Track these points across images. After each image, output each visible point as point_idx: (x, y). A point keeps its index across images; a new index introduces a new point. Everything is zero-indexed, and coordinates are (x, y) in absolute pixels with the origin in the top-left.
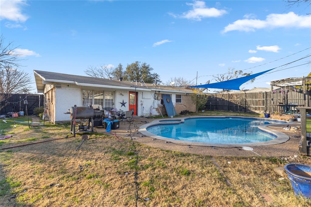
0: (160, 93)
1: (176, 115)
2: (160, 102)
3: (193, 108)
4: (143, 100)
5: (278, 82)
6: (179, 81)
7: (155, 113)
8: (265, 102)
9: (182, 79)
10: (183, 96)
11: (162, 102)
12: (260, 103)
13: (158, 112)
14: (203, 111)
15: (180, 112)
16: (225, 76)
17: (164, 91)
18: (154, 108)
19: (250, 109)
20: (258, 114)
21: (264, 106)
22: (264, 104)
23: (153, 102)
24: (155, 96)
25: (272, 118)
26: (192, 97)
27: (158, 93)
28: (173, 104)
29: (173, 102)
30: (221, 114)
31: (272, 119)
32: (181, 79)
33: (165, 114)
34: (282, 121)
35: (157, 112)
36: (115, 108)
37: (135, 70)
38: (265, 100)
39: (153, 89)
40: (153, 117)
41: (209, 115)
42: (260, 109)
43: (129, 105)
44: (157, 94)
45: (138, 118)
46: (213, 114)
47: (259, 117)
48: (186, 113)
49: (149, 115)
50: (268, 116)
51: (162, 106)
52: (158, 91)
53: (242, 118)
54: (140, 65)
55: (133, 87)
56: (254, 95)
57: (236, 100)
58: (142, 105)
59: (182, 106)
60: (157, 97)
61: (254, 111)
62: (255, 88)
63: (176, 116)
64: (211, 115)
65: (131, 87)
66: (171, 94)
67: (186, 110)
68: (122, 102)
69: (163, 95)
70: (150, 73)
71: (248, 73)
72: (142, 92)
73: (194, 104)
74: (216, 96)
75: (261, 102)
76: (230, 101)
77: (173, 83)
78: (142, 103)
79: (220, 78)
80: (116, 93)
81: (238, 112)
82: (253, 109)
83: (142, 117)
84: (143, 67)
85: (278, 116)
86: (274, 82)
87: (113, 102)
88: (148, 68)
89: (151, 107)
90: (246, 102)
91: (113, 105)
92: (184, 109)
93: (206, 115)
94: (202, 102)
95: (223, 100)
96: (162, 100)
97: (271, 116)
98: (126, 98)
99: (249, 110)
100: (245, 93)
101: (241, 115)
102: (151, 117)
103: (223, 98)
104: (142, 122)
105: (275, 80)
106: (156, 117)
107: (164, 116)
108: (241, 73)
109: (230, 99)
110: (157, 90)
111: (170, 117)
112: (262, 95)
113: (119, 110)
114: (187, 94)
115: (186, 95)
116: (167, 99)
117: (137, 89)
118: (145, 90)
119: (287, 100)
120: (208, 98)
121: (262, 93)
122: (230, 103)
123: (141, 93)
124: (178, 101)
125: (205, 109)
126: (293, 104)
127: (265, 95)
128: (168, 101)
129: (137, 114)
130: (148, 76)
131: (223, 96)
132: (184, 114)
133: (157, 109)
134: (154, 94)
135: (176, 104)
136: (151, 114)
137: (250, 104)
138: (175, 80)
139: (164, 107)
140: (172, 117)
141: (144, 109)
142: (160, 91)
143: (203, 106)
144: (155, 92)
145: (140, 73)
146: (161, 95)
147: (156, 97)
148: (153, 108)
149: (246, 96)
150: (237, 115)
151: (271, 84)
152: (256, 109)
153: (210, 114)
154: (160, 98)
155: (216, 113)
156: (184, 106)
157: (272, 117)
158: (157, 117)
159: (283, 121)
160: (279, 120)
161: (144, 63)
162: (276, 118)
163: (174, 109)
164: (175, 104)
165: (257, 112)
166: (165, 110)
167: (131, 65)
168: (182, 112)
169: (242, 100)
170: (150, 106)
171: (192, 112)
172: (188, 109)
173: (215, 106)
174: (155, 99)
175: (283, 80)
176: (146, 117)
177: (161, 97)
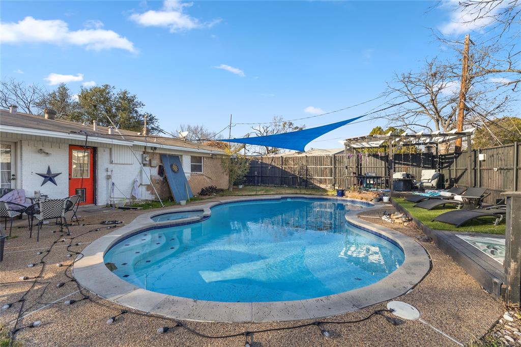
0: (157, 151)
1: (192, 197)
2: (155, 171)
3: (223, 182)
4: (110, 167)
5: (356, 140)
6: (195, 131)
7: (144, 195)
8: (333, 171)
9: (201, 129)
10: (205, 159)
11: (161, 171)
12: (326, 172)
13: (152, 194)
14: (241, 187)
15: (200, 191)
16: (270, 129)
17: (165, 147)
18: (141, 184)
19: (313, 182)
20: (325, 190)
21: (332, 177)
22: (332, 175)
23: (138, 170)
24: (144, 159)
25: (347, 197)
26: (223, 161)
27: (152, 151)
28: (186, 175)
29: (185, 171)
30: (272, 193)
31: (348, 199)
32: (199, 129)
33: (168, 198)
34: (361, 201)
35: (149, 192)
36: (19, 187)
37: (100, 101)
38: (333, 168)
39: (136, 143)
40: (140, 206)
41: (253, 195)
42: (326, 182)
43: (70, 179)
44: (148, 154)
45: (95, 211)
46: (260, 193)
47: (327, 195)
48: (212, 192)
49: (128, 201)
50: (342, 193)
51: (161, 179)
52: (152, 148)
53: (306, 198)
54: (115, 93)
55: (79, 133)
56: (318, 160)
57: (293, 168)
58: (108, 179)
59: (204, 179)
60: (150, 160)
61: (318, 185)
62: (312, 149)
63: (192, 200)
64: (256, 195)
65: (75, 133)
66: (181, 156)
67: (210, 185)
68: (45, 172)
69: (162, 156)
70: (136, 112)
71: (300, 126)
72: (110, 147)
73: (227, 175)
74: (262, 160)
75: (328, 171)
76: (284, 169)
77: (185, 134)
78: (109, 173)
79: (262, 130)
80: (24, 148)
81: (296, 188)
82: (317, 181)
83: (110, 206)
84: (120, 97)
85: (356, 194)
86: (350, 140)
87: (13, 173)
88: (133, 100)
89: (135, 182)
90: (307, 170)
91: (9, 180)
92: (207, 183)
93: (249, 195)
94: (240, 172)
95: (274, 167)
96: (160, 166)
97: (347, 193)
98: (58, 162)
99: (312, 184)
100: (306, 156)
101: (303, 192)
102: (133, 207)
103: (273, 164)
104: (103, 223)
105: (352, 137)
106: (147, 206)
107: (165, 201)
108: (291, 126)
109: (284, 166)
110: (149, 145)
111: (179, 204)
112: (329, 161)
113: (32, 195)
114: (213, 154)
115: (212, 158)
116: (171, 166)
117: (90, 139)
118: (115, 142)
119: (361, 168)
120: (250, 164)
121: (329, 157)
122: (284, 172)
123: (108, 151)
124: (196, 168)
125: (244, 183)
126: (370, 174)
127: (333, 160)
128: (175, 168)
129: (94, 201)
130: (133, 117)
131: (272, 160)
132: (207, 194)
133: (149, 187)
134: (141, 153)
135: (191, 175)
136: (133, 198)
137: (313, 174)
138: (189, 129)
139: (166, 181)
140: (183, 202)
141: (115, 188)
142: (155, 148)
143: (241, 177)
144: (144, 150)
145: (114, 111)
146: (158, 156)
147: (148, 159)
148: (138, 184)
149: (307, 161)
150: (296, 194)
151: (346, 143)
152: (321, 182)
153: (254, 193)
154: (156, 162)
155: (263, 190)
156: (206, 178)
157: (348, 195)
158: (149, 205)
159: (364, 201)
160: (357, 200)
161: (123, 91)
162: (353, 197)
163: (188, 184)
164: (189, 175)
165: (323, 186)
166: (169, 188)
167: (91, 90)
168: (203, 190)
169: (302, 168)
170: (131, 181)
171: (222, 190)
172: (214, 185)
173: (260, 178)
174: (144, 165)
175: (363, 138)
176: (119, 208)
177: (159, 160)
